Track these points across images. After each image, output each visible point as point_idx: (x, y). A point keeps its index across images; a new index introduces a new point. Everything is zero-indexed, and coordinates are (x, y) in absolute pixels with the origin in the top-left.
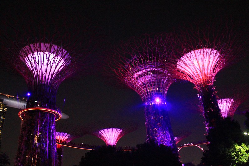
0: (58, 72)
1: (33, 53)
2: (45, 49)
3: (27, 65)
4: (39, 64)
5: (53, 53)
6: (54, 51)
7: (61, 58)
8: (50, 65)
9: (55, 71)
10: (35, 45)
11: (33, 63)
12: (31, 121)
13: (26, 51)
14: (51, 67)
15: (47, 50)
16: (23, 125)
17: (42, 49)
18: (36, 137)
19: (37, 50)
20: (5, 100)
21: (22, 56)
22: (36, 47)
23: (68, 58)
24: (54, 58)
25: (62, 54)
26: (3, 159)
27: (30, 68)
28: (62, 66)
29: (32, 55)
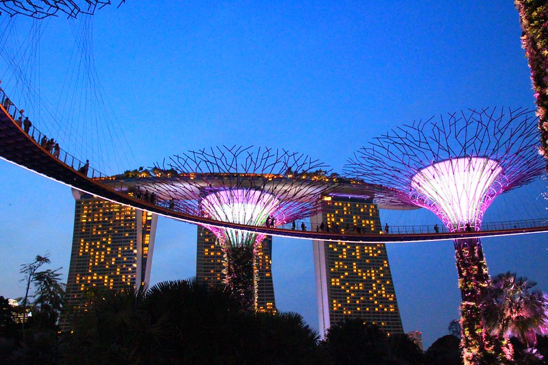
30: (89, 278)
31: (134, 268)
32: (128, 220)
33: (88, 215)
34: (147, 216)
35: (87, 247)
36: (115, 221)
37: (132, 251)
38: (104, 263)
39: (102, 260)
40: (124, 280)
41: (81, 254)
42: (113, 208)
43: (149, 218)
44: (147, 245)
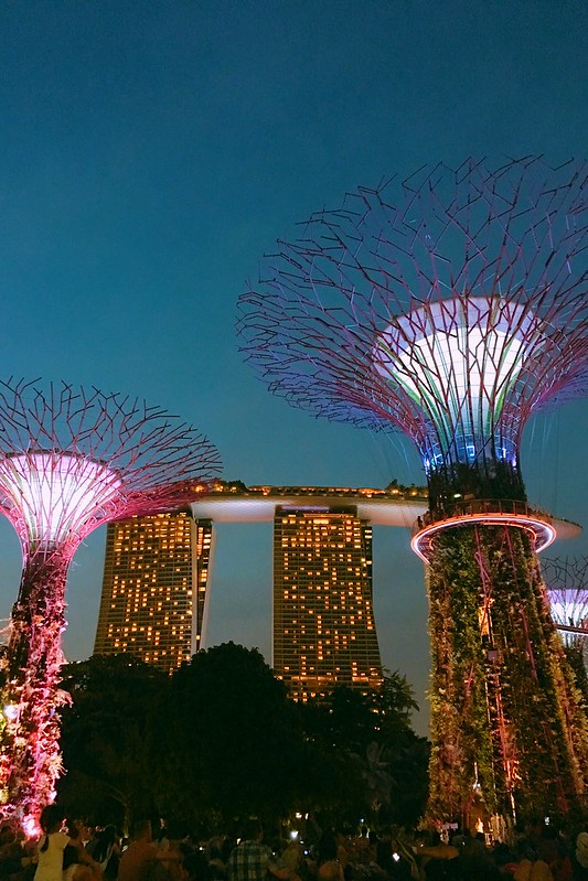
0: (508, 383)
1: (412, 344)
2: (448, 321)
3: (403, 386)
4: (438, 376)
5: (478, 324)
6: (479, 319)
7: (510, 336)
8: (475, 368)
9: (499, 385)
10: (415, 319)
11: (421, 376)
12: (455, 561)
13: (390, 345)
14: (482, 375)
15: (453, 321)
16: (432, 578)
17: (439, 324)
18: (483, 613)
19: (422, 330)
20: (362, 507)
21: (381, 363)
22: (418, 324)
23: (533, 327)
24: (485, 339)
25: (509, 320)
26: (395, 691)
27: (414, 394)
28: (520, 364)
29: (413, 351)
30: (126, 630)
31: (190, 617)
32: (179, 550)
33: (125, 542)
34: (203, 544)
35: (123, 587)
36: (161, 551)
37: (186, 593)
38: (147, 609)
39: (144, 605)
40: (174, 633)
41: (114, 596)
42: (159, 533)
43: (205, 547)
44: (204, 585)
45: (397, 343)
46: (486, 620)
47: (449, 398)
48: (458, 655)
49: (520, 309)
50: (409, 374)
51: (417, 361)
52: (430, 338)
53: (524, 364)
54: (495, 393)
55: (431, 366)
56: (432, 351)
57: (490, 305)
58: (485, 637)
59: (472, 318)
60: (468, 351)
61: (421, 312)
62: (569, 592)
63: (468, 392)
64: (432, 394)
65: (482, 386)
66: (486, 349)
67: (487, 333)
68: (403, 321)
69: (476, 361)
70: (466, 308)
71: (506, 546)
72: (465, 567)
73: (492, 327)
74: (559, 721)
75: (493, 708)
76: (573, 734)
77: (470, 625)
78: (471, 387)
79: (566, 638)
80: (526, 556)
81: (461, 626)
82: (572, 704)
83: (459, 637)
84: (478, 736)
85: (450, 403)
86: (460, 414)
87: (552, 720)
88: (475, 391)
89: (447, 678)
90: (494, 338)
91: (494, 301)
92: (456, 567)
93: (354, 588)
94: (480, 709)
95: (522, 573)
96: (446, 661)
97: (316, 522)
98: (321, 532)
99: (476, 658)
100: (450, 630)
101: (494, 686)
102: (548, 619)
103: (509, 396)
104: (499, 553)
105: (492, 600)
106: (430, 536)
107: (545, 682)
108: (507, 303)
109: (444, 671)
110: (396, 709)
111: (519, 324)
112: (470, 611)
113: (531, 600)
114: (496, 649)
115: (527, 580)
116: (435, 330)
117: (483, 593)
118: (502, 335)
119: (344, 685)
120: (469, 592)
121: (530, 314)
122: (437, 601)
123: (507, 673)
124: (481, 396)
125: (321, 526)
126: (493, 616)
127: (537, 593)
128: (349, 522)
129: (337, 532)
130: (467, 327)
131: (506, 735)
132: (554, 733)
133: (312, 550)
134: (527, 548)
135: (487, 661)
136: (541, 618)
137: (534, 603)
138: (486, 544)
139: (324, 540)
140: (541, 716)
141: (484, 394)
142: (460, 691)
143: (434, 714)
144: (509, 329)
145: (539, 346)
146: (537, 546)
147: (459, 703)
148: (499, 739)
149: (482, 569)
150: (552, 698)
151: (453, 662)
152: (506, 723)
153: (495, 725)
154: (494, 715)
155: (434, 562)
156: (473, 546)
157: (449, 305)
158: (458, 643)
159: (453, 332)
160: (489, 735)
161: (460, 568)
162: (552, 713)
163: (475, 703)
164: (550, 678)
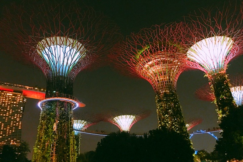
0: (74, 63)
1: (50, 46)
2: (61, 43)
3: (44, 58)
4: (56, 57)
5: (69, 46)
7: (77, 51)
8: (66, 57)
9: (72, 63)
10: (52, 39)
11: (50, 56)
12: (50, 110)
13: (43, 45)
14: (68, 60)
16: (42, 114)
18: (55, 125)
19: (53, 43)
20: (24, 92)
21: (39, 50)
22: (52, 41)
23: (83, 50)
25: (78, 47)
26: (24, 147)
27: (47, 61)
29: (49, 48)
45: (45, 45)
46: (56, 127)
47: (58, 64)
48: (45, 136)
49: (81, 45)
50: (47, 55)
51: (50, 52)
52: (55, 46)
53: (79, 60)
54: (70, 65)
55: (54, 54)
56: (55, 50)
57: (73, 42)
58: (54, 132)
59: (68, 44)
60: (65, 52)
61: (54, 38)
62: (79, 121)
63: (63, 64)
64: (53, 62)
65: (67, 63)
66: (70, 53)
67: (71, 49)
68: (48, 39)
69: (67, 55)
70: (67, 40)
71: (65, 107)
72: (53, 112)
73: (73, 48)
74: (69, 154)
75: (52, 151)
76: (73, 158)
77: (51, 128)
78: (64, 62)
79: (76, 133)
80: (70, 110)
81: (48, 128)
82: (74, 150)
83: (47, 131)
84: (46, 159)
85: (57, 66)
86: (60, 69)
87: (68, 154)
88: (65, 64)
89: (41, 143)
90: (73, 50)
91: (75, 41)
92: (50, 112)
93: (17, 116)
94: (49, 151)
95: (68, 114)
96: (42, 138)
97: (8, 94)
98: (9, 97)
99: (50, 137)
100: (44, 129)
101: (54, 145)
102: (72, 127)
103: (74, 67)
104: (63, 109)
105: (58, 121)
106: (44, 102)
107: (68, 144)
108: (78, 42)
109: (40, 141)
110: (23, 152)
111: (80, 49)
112: (51, 124)
113: (69, 122)
114: (57, 135)
115: (69, 117)
116: (57, 44)
117: (56, 119)
118: (75, 50)
119: (8, 145)
120: (52, 119)
121: (83, 47)
122: (43, 121)
123: (58, 142)
124: (66, 65)
125: (9, 96)
126: (58, 126)
127: (71, 120)
128: (19, 96)
129: (14, 98)
130: (66, 46)
131: (55, 158)
132: (68, 157)
133: (5, 103)
134: (71, 108)
135: (54, 138)
136: (70, 127)
137: (69, 123)
138: (60, 106)
139: (9, 100)
140: (65, 153)
141: (67, 65)
142: (44, 146)
143: (35, 153)
144: (77, 49)
145: (84, 56)
146: (73, 108)
147: (43, 150)
148: (52, 160)
149: (57, 113)
150: (69, 148)
151: (43, 138)
152: (55, 155)
153: (52, 156)
154: (52, 153)
155: (44, 110)
156: (56, 106)
157: (62, 38)
158: (46, 133)
159: (62, 46)
160: (49, 159)
161: (51, 112)
162: (68, 152)
163: (48, 150)
164: (69, 143)
